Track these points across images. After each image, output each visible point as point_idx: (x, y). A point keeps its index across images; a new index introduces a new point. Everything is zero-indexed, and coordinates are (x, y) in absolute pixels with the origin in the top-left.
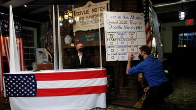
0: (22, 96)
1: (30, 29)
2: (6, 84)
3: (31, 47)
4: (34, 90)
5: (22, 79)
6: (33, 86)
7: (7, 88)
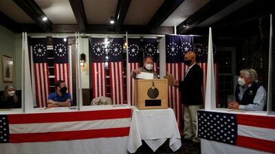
0: (217, 141)
1: (227, 49)
2: (199, 122)
3: (226, 74)
4: (233, 136)
5: (218, 119)
6: (233, 130)
7: (199, 127)
